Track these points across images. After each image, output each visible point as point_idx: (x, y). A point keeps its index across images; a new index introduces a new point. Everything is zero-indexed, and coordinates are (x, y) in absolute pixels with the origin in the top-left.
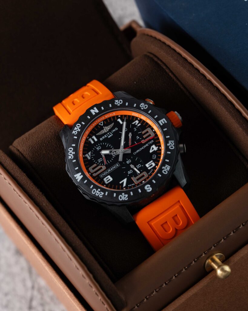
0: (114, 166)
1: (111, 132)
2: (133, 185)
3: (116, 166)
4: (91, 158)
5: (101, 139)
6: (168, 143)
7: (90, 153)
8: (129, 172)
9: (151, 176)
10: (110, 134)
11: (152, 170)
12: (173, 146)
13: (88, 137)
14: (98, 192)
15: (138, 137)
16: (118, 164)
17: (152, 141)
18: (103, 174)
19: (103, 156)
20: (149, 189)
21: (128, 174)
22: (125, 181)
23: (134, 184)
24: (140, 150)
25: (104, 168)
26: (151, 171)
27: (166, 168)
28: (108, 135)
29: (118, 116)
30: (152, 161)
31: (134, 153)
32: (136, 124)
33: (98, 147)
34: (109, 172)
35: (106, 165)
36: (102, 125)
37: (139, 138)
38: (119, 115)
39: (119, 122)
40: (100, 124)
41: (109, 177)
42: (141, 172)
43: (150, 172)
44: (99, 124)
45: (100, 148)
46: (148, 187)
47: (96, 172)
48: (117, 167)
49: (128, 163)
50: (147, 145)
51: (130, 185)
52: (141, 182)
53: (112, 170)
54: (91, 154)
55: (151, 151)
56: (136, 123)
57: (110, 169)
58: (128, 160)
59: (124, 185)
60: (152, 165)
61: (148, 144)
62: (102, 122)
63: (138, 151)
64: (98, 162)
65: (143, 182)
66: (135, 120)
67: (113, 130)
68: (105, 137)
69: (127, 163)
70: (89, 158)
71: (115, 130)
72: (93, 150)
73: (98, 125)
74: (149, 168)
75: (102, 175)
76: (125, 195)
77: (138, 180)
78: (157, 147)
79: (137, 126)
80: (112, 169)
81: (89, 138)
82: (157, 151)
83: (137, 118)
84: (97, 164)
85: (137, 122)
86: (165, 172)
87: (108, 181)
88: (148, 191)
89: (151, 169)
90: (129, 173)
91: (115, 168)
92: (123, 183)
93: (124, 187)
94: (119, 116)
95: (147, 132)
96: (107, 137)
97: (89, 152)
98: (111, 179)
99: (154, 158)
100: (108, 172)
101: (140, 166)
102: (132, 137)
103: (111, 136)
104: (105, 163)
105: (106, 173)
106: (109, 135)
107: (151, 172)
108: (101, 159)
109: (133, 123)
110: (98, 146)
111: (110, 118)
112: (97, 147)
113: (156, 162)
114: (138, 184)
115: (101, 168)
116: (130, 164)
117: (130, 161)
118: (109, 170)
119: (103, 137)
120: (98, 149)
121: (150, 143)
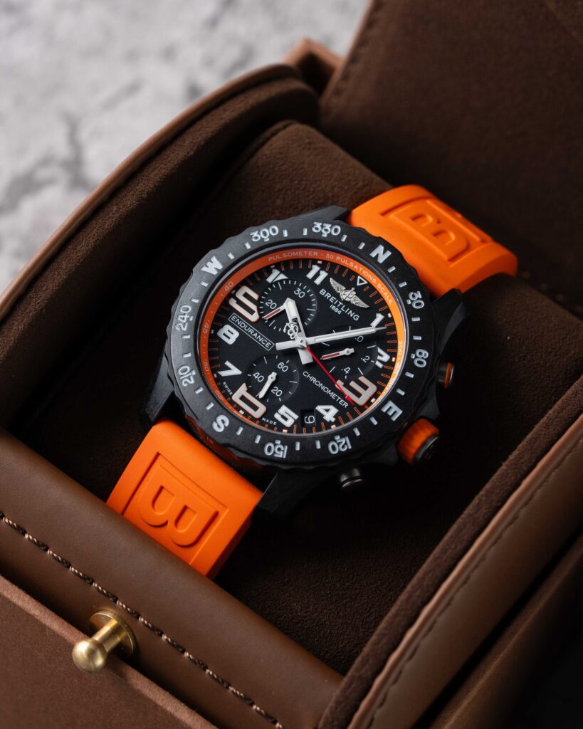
0: (264, 338)
1: (345, 309)
2: (229, 391)
3: (264, 342)
4: (272, 283)
5: (323, 292)
6: (341, 437)
7: (282, 277)
8: (257, 376)
9: (259, 424)
10: (340, 308)
11: (275, 423)
12: (337, 451)
13: (320, 262)
14: (186, 317)
15: (347, 370)
16: (270, 346)
17: (346, 405)
18: (240, 320)
19: (281, 308)
20: (219, 426)
21: (252, 375)
22: (235, 371)
23: (231, 393)
24: (318, 383)
25: (254, 318)
26: (271, 422)
27: (279, 449)
28: (338, 303)
29: (390, 312)
30: (296, 417)
31: (306, 374)
32: (379, 358)
33: (302, 290)
34: (247, 332)
35: (260, 320)
36: (358, 284)
37: (347, 372)
38: (391, 315)
39: (374, 317)
40: (360, 280)
41: (236, 334)
42: (262, 400)
43: (268, 421)
44: (359, 277)
45: (302, 295)
46: (223, 422)
47: (239, 303)
48: (264, 346)
49: (280, 366)
50: (333, 395)
51: (226, 386)
52: (239, 408)
53: (254, 337)
54: (281, 281)
55: (320, 408)
56: (381, 356)
57: (255, 332)
58: (286, 364)
59: (224, 373)
60: (286, 419)
61: (336, 398)
62: (366, 282)
63: (313, 379)
64: (265, 301)
65: (241, 412)
66: (388, 353)
67: (351, 312)
68: (330, 298)
69: (280, 364)
70: (270, 280)
71: (351, 315)
72: (292, 282)
73: (357, 275)
74: (277, 416)
75: (236, 319)
76: (192, 378)
77: (243, 398)
78: (333, 420)
79: (376, 359)
80: (255, 335)
81: (319, 265)
82: (325, 421)
83: (394, 355)
84: (260, 299)
85: (386, 358)
86: (269, 449)
87: (224, 334)
88: (215, 426)
89: (275, 420)
90: (254, 375)
91: (260, 342)
92: (228, 369)
93: (219, 375)
94: (389, 315)
95: (365, 387)
96: (331, 303)
97: (285, 274)
98: (231, 341)
99: (307, 421)
100: (247, 328)
101: (279, 393)
102: (344, 356)
103: (337, 310)
104: (267, 317)
105: (243, 325)
106: (336, 307)
107: (268, 424)
108: (273, 306)
109: (380, 351)
110: (305, 291)
111: (379, 296)
112: (301, 288)
113: (295, 426)
114: (232, 403)
115: (252, 312)
116: (278, 371)
117: (285, 369)
118: (251, 331)
119: (328, 295)
120: (297, 292)
121: (340, 400)
